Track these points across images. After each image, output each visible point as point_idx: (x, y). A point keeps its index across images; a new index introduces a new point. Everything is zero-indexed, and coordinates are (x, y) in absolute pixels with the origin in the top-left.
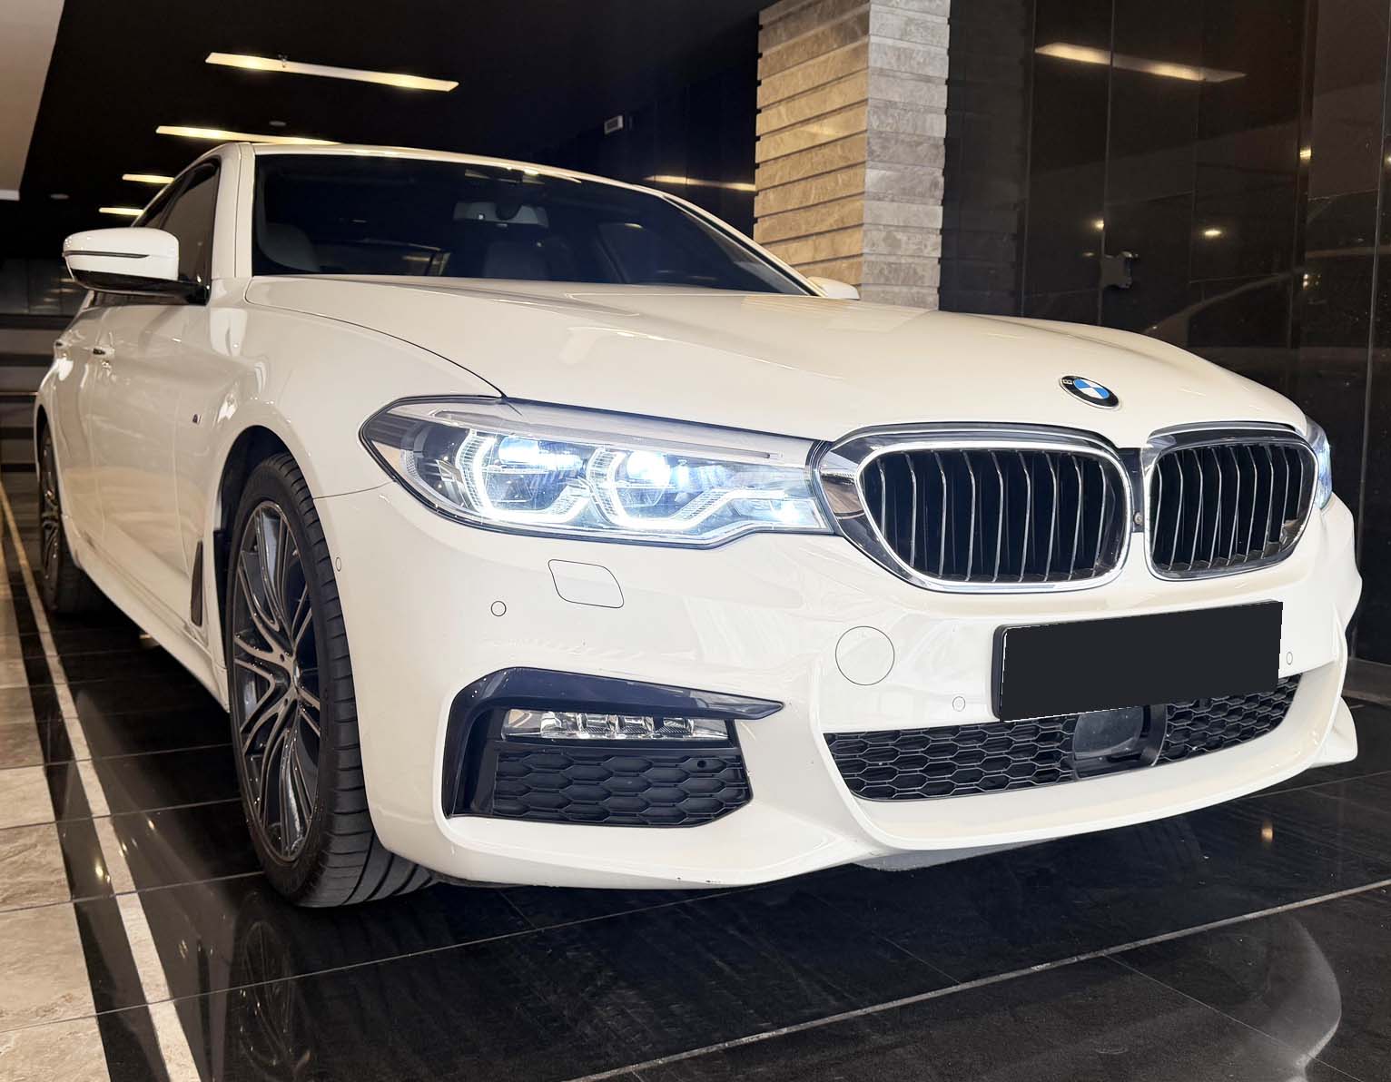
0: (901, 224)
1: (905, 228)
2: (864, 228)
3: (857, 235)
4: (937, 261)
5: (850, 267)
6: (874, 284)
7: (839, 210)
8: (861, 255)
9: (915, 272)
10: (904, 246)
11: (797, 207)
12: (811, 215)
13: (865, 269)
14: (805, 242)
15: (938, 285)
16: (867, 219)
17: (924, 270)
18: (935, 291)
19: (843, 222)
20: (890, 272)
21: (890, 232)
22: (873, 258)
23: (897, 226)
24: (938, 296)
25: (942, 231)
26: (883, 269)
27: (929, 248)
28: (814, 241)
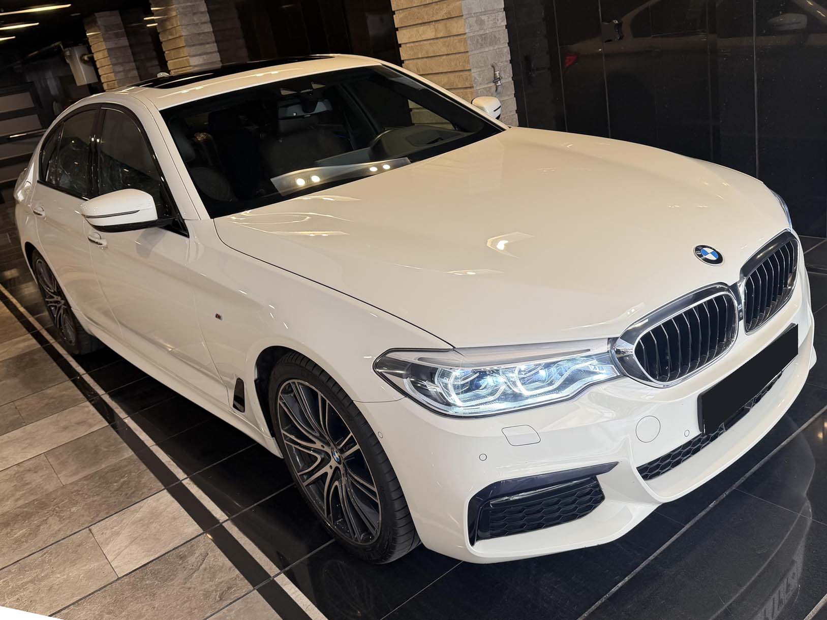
0: (483, 10)
1: (485, 13)
2: (464, 17)
3: (461, 22)
4: (504, 27)
5: (460, 41)
6: (475, 50)
7: (446, 7)
8: (465, 34)
9: (495, 37)
10: (486, 23)
11: (418, 5)
12: (429, 10)
13: (469, 42)
14: (428, 26)
15: (508, 41)
16: (465, 12)
17: (499, 34)
18: (507, 45)
19: (450, 13)
20: (482, 40)
21: (477, 16)
22: (472, 35)
23: (481, 12)
24: (509, 48)
25: (505, 9)
26: (477, 40)
27: (500, 21)
28: (434, 25)
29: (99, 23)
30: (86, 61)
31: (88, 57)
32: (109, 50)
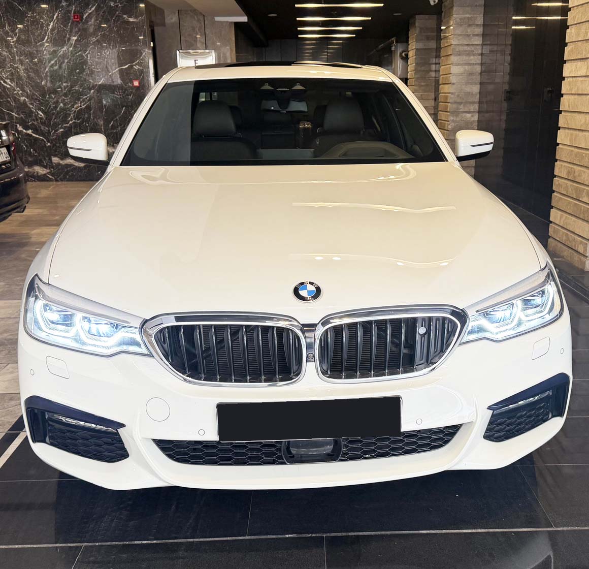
29: (417, 24)
30: (403, 57)
31: (405, 54)
32: (417, 50)
